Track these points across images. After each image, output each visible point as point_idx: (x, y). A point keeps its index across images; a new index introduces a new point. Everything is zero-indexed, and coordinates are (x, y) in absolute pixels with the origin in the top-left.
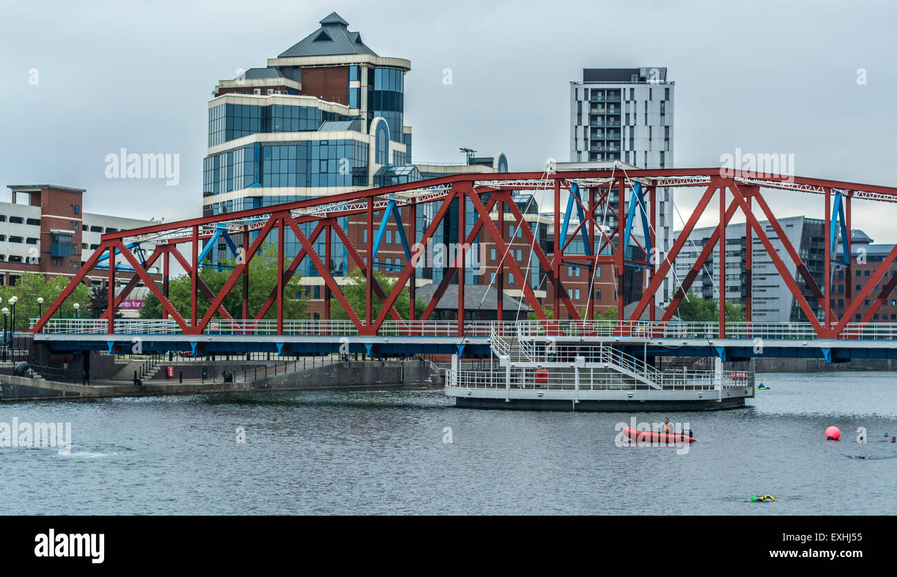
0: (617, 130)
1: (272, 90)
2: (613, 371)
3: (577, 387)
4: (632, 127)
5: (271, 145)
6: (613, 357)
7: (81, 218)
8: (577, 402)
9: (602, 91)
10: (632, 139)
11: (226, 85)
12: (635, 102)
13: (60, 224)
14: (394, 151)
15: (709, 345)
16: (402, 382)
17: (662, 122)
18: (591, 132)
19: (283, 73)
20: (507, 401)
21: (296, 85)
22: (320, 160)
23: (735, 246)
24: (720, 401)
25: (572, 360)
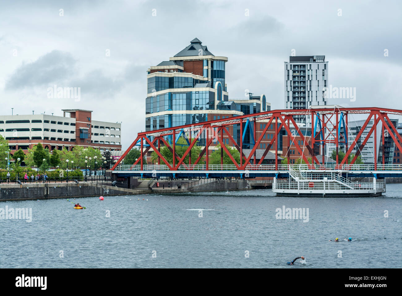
0: (304, 82)
1: (172, 70)
2: (336, 182)
3: (324, 189)
4: (310, 81)
5: (175, 93)
6: (336, 177)
7: (91, 122)
8: (324, 194)
9: (298, 66)
10: (310, 86)
11: (153, 68)
12: (312, 70)
13: (83, 125)
14: (224, 95)
15: (371, 173)
16: (238, 188)
17: (323, 78)
18: (293, 83)
19: (176, 63)
20: (298, 194)
21: (182, 68)
22: (196, 99)
23: (354, 130)
24: (375, 193)
25: (322, 179)
